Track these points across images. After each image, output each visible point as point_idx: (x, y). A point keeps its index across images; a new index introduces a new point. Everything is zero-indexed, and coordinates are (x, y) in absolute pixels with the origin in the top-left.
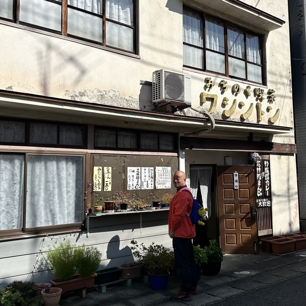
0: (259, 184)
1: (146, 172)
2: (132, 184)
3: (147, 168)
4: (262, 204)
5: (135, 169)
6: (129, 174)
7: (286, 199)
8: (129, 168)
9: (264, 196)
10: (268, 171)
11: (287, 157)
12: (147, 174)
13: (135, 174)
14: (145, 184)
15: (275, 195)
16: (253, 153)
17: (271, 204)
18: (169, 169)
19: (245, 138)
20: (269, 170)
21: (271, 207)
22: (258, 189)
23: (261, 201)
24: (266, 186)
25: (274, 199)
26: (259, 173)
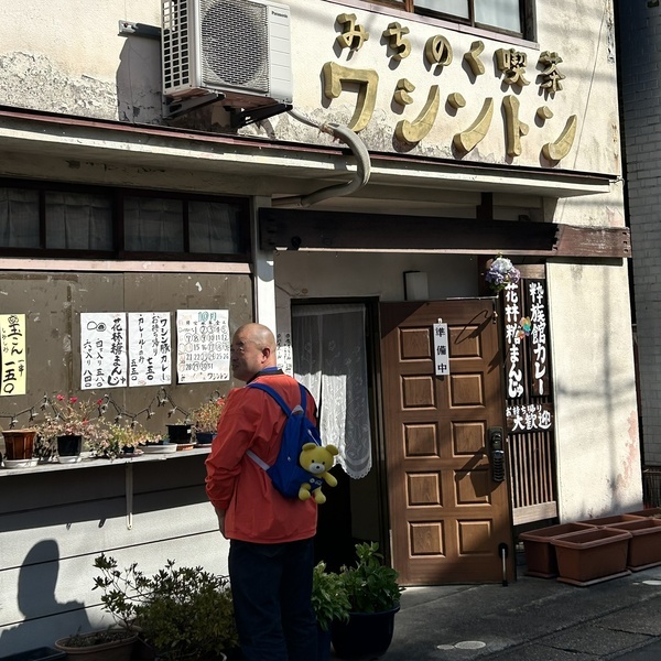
0: (514, 358)
1: (144, 328)
2: (97, 369)
3: (148, 316)
4: (523, 423)
5: (107, 318)
6: (88, 335)
7: (599, 403)
8: (85, 318)
9: (531, 397)
10: (541, 316)
11: (600, 268)
12: (149, 336)
13: (107, 336)
14: (142, 368)
15: (563, 391)
16: (494, 257)
17: (553, 420)
18: (223, 315)
19: (468, 209)
20: (546, 311)
21: (551, 432)
22: (512, 373)
23: (521, 414)
24: (537, 365)
25: (563, 405)
26: (512, 323)
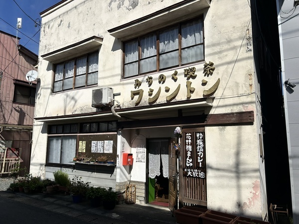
0: (189, 154)
1: (100, 143)
2: (93, 150)
5: (95, 142)
6: (92, 144)
9: (196, 166)
12: (100, 145)
14: (99, 150)
17: (206, 176)
18: (112, 142)
20: (204, 142)
21: (205, 179)
22: (188, 159)
23: (191, 171)
24: (199, 158)
26: (188, 145)
